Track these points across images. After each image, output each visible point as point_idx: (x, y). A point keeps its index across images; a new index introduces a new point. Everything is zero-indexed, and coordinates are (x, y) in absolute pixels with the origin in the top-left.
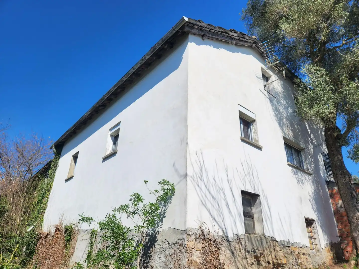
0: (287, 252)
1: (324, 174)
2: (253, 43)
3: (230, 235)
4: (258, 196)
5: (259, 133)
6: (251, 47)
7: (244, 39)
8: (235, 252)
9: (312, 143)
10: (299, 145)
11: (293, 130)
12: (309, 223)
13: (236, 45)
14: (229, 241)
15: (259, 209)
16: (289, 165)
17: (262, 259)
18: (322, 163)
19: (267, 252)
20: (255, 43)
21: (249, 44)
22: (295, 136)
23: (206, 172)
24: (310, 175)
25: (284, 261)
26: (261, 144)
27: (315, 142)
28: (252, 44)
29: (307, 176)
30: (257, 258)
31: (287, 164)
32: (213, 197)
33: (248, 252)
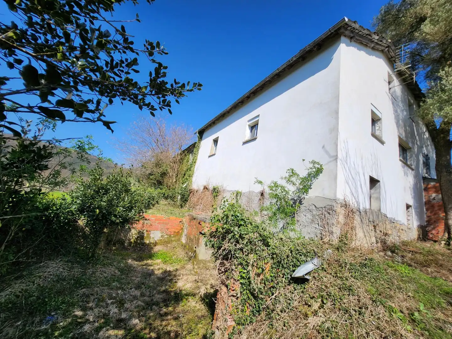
0: (392, 226)
1: (422, 170)
2: (386, 47)
3: (361, 208)
4: (378, 181)
5: (383, 130)
6: (382, 51)
7: (381, 43)
8: (363, 220)
9: (417, 144)
10: (408, 144)
11: (406, 131)
12: (408, 207)
13: (373, 48)
14: (360, 212)
15: (378, 191)
16: (400, 160)
17: (377, 228)
18: (421, 162)
19: (380, 224)
20: (388, 47)
21: (383, 48)
22: (406, 137)
23: (350, 158)
24: (413, 170)
25: (390, 232)
26: (384, 139)
27: (418, 143)
28: (385, 48)
29: (410, 171)
30: (375, 227)
31: (398, 158)
32: (353, 178)
33: (370, 221)
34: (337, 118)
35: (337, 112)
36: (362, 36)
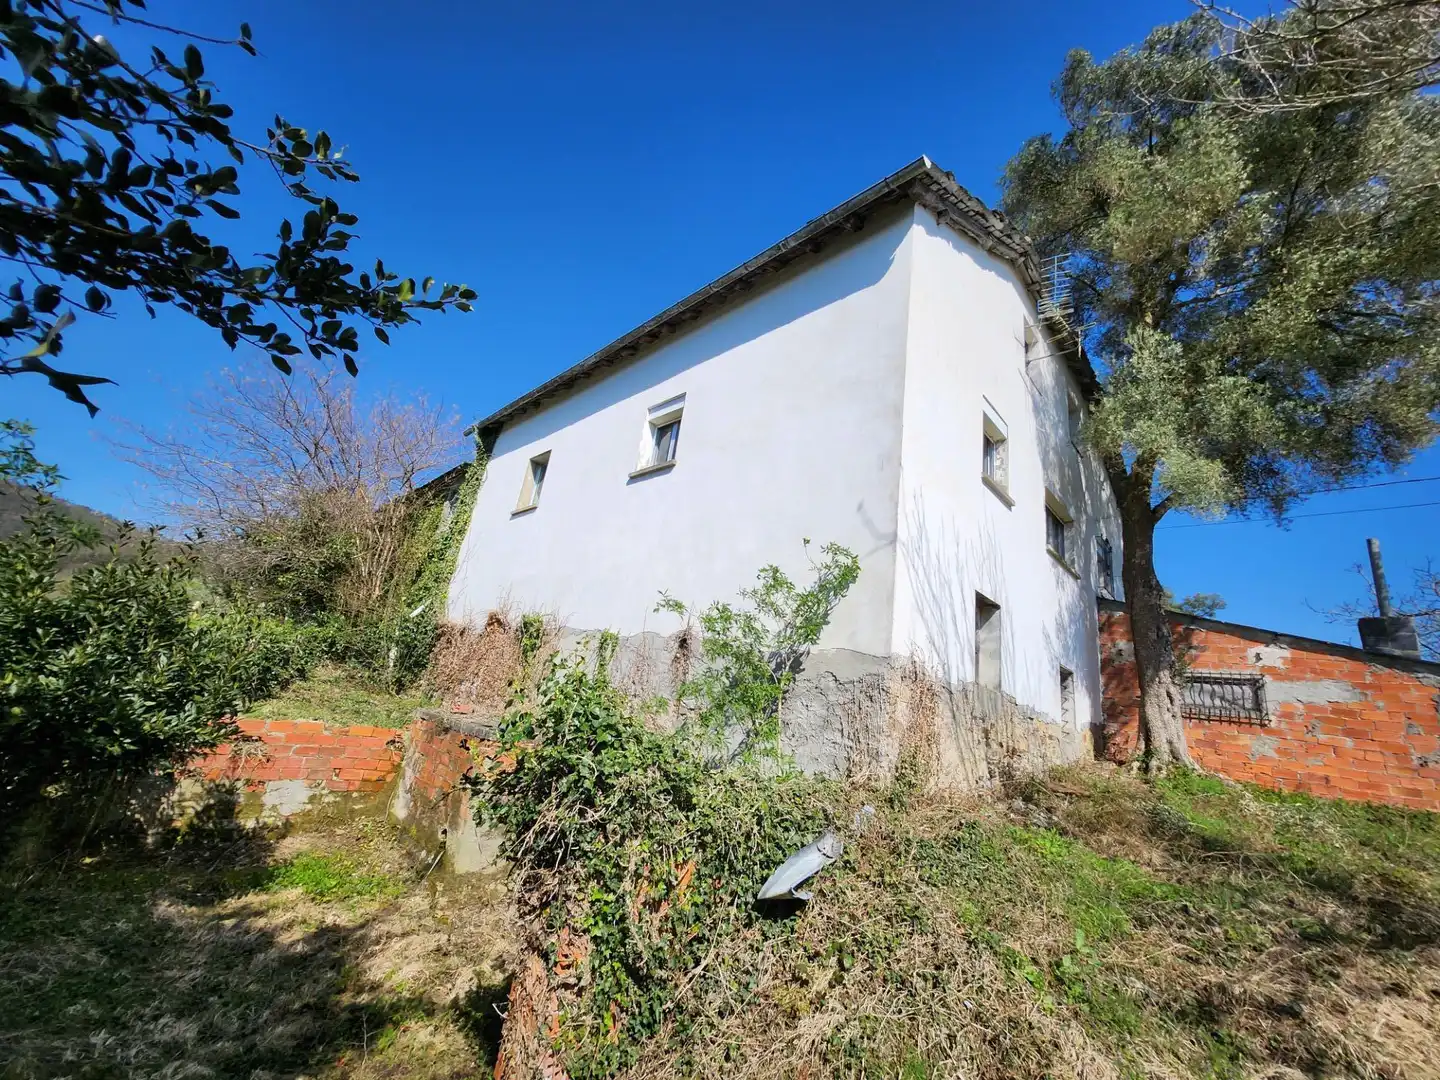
0: (1028, 729)
1: (1098, 581)
2: (1021, 255)
3: (954, 681)
4: (997, 607)
5: (1010, 470)
6: (1012, 262)
7: (1009, 241)
8: (957, 714)
9: (1086, 513)
10: (1066, 510)
11: (1062, 476)
12: (1065, 675)
13: (990, 251)
14: (951, 693)
15: (995, 634)
16: (1049, 551)
17: (992, 736)
18: (1095, 559)
19: (1000, 725)
20: (1024, 254)
21: (1013, 255)
22: (1063, 489)
23: (927, 541)
24: (1076, 577)
25: (1022, 746)
26: (1012, 494)
27: (1089, 509)
28: (1017, 256)
29: (1071, 580)
30: (986, 732)
31: (1045, 548)
32: (934, 596)
33: (975, 718)
34: (899, 429)
35: (898, 412)
36: (964, 214)
